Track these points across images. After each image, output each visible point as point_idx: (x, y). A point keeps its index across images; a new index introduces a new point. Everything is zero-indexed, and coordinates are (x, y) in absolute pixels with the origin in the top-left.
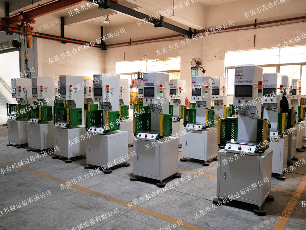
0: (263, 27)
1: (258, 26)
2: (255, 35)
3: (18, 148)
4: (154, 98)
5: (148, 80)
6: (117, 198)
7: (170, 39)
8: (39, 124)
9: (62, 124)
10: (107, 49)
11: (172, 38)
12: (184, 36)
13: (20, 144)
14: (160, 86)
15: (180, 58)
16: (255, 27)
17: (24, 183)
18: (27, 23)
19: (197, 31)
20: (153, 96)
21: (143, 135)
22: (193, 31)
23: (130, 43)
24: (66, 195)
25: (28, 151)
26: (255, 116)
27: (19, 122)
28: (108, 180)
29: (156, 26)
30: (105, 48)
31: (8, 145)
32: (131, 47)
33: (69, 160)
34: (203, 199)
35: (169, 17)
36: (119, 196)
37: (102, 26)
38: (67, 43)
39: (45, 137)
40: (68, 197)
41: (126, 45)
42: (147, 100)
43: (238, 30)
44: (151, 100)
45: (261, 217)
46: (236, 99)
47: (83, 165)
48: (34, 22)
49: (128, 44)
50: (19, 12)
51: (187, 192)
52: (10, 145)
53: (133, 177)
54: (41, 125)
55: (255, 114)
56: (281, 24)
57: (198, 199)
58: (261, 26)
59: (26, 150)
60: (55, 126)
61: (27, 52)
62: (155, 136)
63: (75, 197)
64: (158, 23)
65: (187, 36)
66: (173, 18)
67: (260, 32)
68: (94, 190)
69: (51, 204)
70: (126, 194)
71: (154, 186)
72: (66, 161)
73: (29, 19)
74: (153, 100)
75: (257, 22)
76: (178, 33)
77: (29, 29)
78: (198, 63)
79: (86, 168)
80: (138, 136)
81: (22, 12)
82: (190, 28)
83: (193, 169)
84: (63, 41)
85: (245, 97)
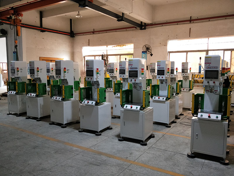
0: (196, 23)
1: (193, 21)
2: (190, 28)
3: (17, 116)
4: (137, 79)
5: (132, 65)
6: (115, 155)
7: (125, 30)
8: (36, 97)
9: (58, 98)
10: (75, 37)
11: (127, 29)
12: (136, 28)
13: (18, 113)
14: (142, 70)
15: (133, 44)
16: (190, 22)
17: (37, 145)
18: (17, 16)
19: (146, 24)
20: (137, 77)
21: (129, 107)
22: (143, 24)
23: (94, 32)
24: (75, 154)
25: (26, 118)
26: (218, 93)
27: (18, 96)
28: (102, 141)
29: (118, 20)
30: (74, 36)
31: (8, 114)
32: (94, 35)
33: (64, 126)
34: (179, 154)
35: (128, 14)
36: (117, 154)
37: (71, 19)
38: (45, 32)
39: (42, 107)
40: (77, 156)
41: (91, 34)
42: (131, 80)
43: (177, 24)
44: (135, 80)
45: (227, 166)
46: (206, 80)
47: (77, 129)
48: (21, 15)
49: (92, 33)
50: (10, 7)
51: (165, 149)
52: (9, 114)
53: (120, 138)
54: (39, 98)
55: (217, 91)
56: (209, 20)
57: (176, 154)
58: (195, 22)
59: (25, 118)
60: (52, 99)
61: (17, 39)
62: (139, 107)
63: (83, 156)
64: (120, 18)
65: (138, 28)
66: (131, 15)
67: (194, 26)
68: (95, 149)
69: (67, 162)
70: (120, 152)
71: (138, 145)
72: (62, 127)
73: (18, 13)
74: (136, 80)
75: (192, 19)
76: (133, 26)
77: (18, 21)
78: (148, 49)
79: (79, 131)
80: (125, 107)
81: (13, 7)
82: (142, 22)
83: (161, 130)
84: (42, 30)
85: (213, 79)
